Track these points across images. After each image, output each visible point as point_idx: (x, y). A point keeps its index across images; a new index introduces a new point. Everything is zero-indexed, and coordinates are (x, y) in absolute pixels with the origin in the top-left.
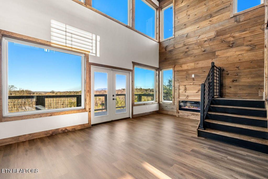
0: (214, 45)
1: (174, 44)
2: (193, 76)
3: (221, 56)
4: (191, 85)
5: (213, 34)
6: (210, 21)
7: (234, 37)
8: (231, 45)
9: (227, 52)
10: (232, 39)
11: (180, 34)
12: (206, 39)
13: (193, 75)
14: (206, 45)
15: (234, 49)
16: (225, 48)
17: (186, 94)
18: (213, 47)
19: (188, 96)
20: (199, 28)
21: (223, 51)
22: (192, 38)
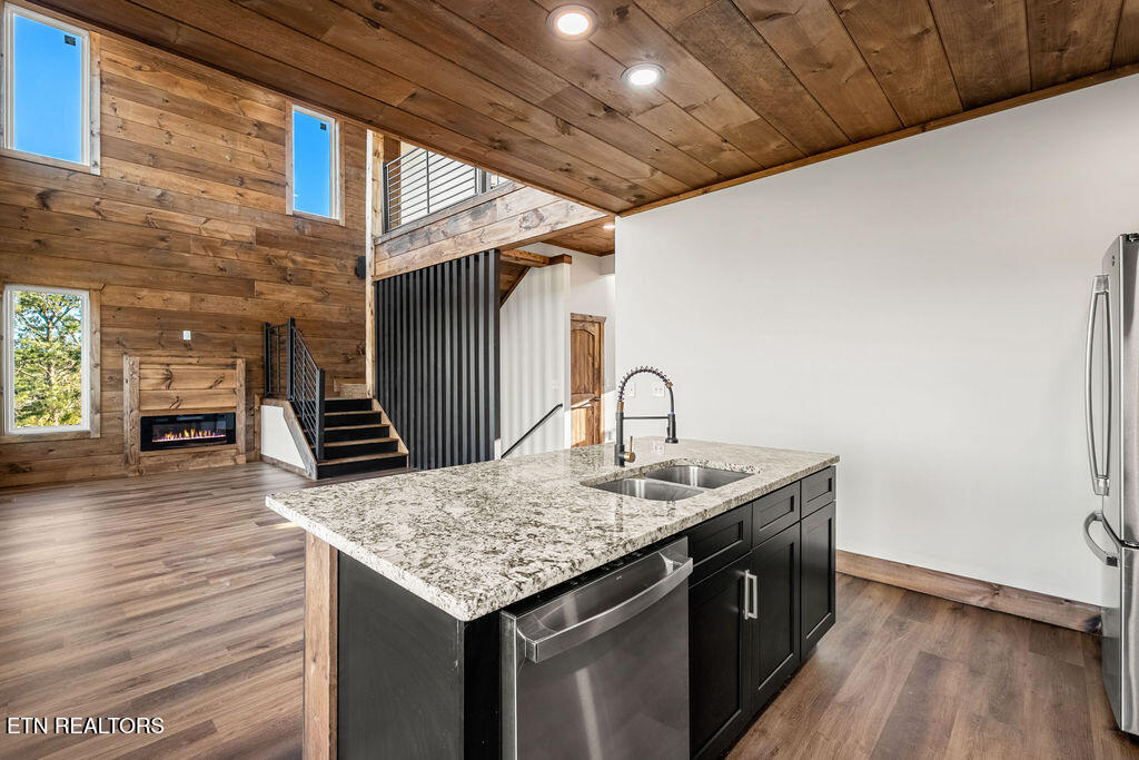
0: (250, 263)
1: (98, 200)
2: (187, 335)
3: (268, 297)
4: (190, 364)
5: (247, 232)
6: (241, 195)
7: (294, 261)
8: (285, 278)
9: (281, 291)
10: (290, 265)
11: (130, 178)
12: (228, 237)
13: (185, 332)
14: (230, 254)
15: (294, 290)
16: (276, 279)
17: (173, 393)
18: (249, 266)
19: (179, 400)
20: (204, 195)
21: (271, 286)
22: (182, 215)
